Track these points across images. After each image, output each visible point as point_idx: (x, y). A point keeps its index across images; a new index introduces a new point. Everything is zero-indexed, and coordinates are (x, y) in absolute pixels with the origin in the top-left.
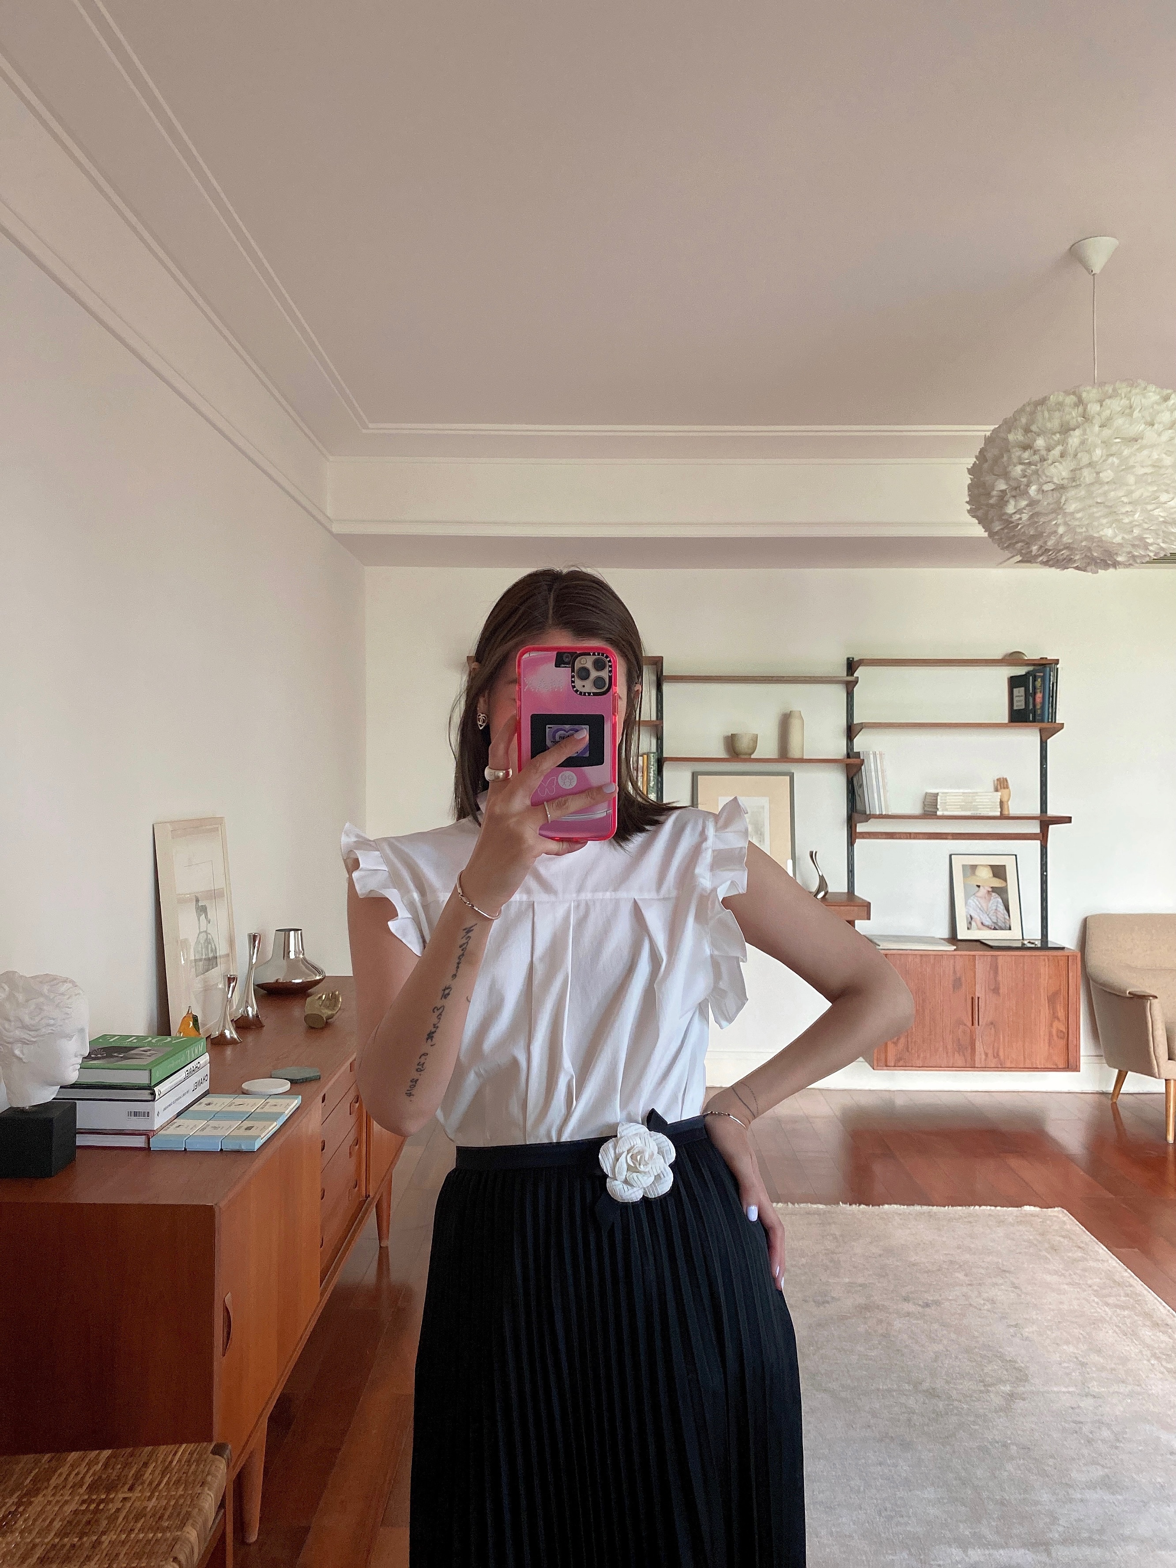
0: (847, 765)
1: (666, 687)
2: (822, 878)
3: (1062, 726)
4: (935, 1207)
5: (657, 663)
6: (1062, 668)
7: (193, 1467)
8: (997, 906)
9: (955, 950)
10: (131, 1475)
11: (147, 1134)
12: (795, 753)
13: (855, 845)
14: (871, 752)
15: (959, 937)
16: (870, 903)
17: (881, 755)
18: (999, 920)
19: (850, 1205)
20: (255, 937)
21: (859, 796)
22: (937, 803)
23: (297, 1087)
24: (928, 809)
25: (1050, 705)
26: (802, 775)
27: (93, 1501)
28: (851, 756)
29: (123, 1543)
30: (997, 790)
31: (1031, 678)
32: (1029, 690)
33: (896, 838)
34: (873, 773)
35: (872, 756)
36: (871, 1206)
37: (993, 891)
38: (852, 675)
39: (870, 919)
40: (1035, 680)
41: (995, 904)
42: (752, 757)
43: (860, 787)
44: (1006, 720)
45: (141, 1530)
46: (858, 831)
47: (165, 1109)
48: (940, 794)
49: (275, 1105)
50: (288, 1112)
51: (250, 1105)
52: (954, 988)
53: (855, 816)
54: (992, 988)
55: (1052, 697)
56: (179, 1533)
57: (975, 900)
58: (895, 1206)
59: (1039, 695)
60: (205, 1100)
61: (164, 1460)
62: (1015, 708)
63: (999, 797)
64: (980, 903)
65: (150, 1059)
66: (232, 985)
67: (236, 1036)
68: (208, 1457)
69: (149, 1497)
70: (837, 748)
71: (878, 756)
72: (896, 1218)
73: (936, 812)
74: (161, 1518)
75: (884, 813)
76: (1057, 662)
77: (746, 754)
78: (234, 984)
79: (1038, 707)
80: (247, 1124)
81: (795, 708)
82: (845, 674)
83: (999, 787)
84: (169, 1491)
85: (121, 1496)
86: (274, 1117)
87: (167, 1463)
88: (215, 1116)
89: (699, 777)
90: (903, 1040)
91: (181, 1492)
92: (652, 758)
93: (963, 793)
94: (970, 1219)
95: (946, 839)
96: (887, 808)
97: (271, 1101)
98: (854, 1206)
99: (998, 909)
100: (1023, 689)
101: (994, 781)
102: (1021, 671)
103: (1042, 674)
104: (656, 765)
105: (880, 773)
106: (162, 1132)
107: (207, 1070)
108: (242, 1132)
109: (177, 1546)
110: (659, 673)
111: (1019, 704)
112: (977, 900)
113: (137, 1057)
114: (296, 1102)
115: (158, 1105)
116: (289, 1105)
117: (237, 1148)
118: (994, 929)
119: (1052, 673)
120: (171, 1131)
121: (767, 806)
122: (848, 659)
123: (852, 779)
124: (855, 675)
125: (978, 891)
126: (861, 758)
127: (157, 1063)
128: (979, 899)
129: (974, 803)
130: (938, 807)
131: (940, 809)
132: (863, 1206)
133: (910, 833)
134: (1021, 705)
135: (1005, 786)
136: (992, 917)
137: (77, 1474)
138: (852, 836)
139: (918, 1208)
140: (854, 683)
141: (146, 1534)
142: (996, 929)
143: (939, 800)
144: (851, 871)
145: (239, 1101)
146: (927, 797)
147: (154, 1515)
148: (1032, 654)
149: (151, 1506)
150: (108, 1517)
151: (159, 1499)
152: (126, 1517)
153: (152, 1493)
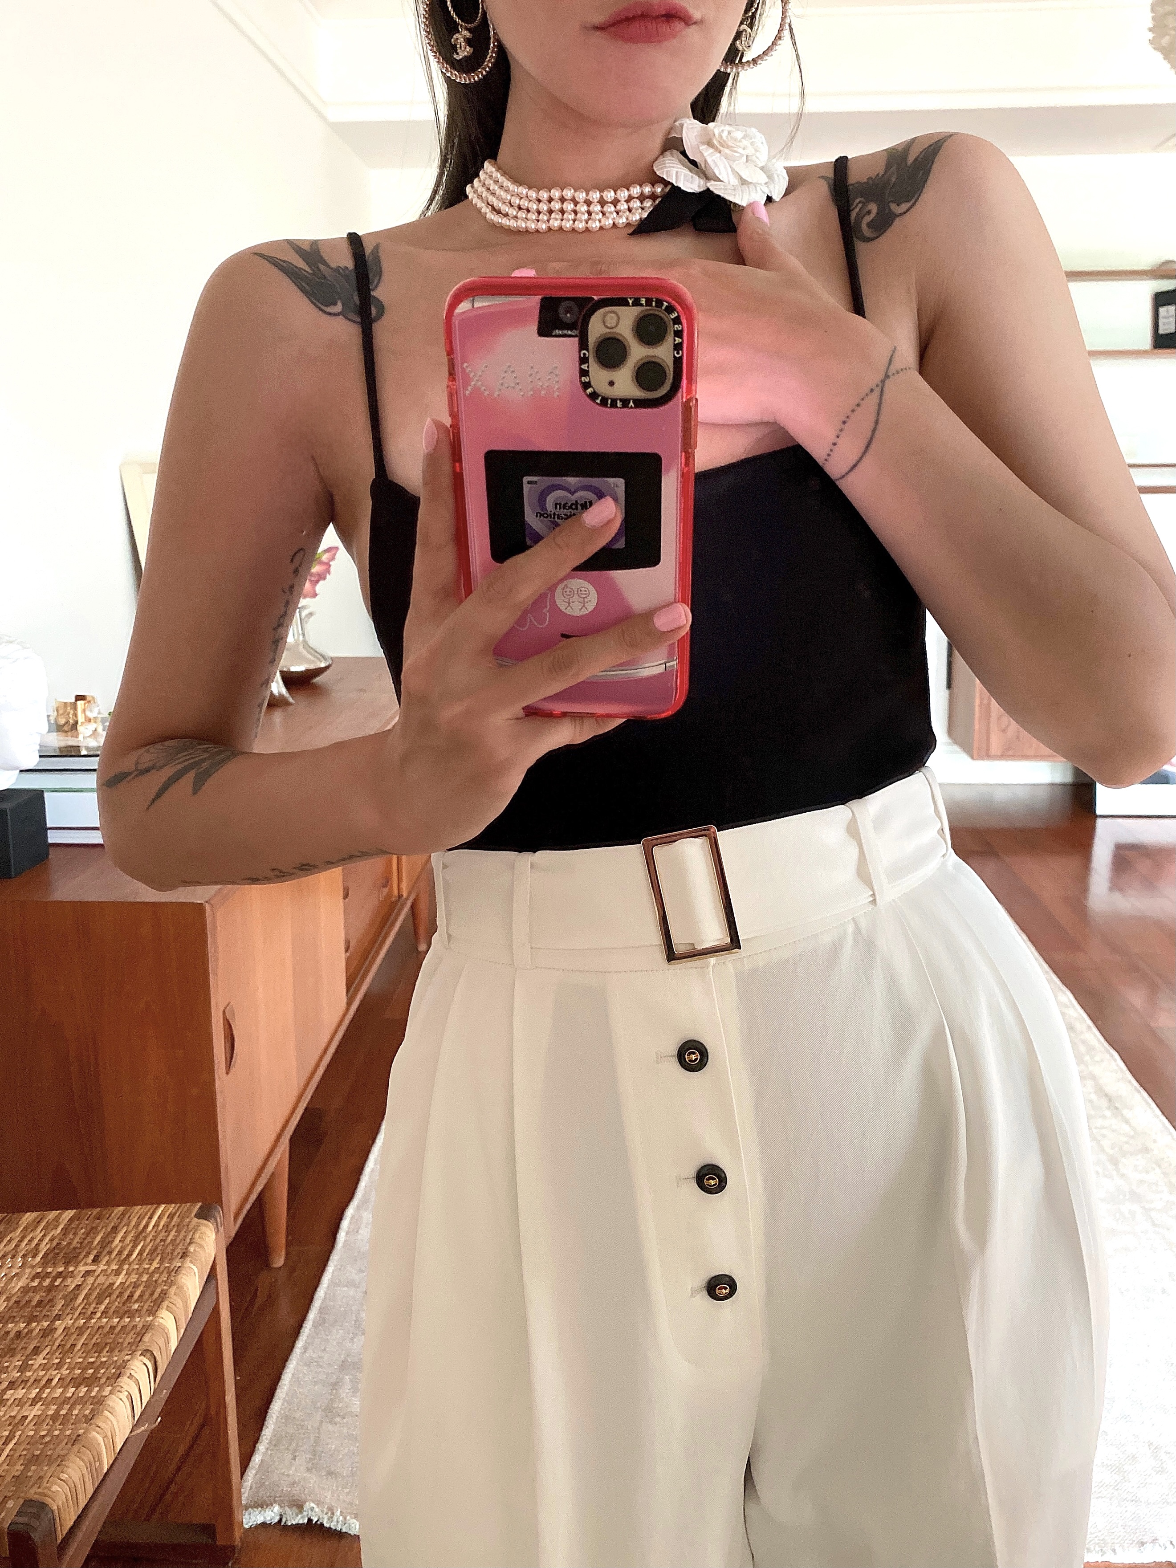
7: (173, 1233)
10: (96, 1242)
27: (48, 1275)
29: (81, 1331)
45: (104, 1314)
56: (151, 1318)
61: (138, 1224)
68: (190, 1222)
69: (117, 1270)
74: (131, 1296)
84: (141, 1262)
85: (82, 1269)
87: (141, 1228)
91: (155, 1265)
109: (146, 1338)
137: (31, 1240)
141: (111, 1318)
147: (121, 1294)
149: (118, 1283)
150: (64, 1297)
151: (128, 1274)
152: (87, 1296)
153: (121, 1264)
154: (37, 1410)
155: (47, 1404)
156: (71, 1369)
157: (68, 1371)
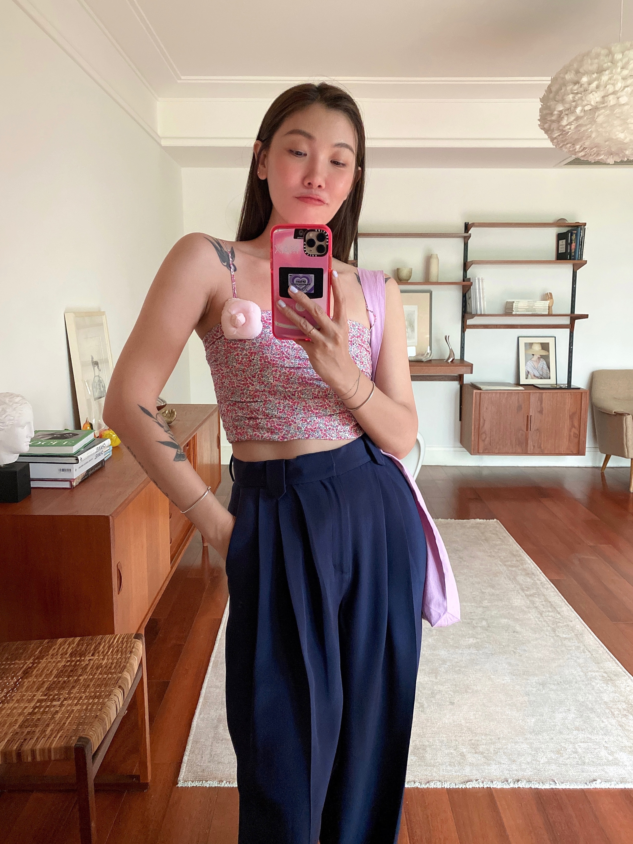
0: (463, 286)
1: (360, 240)
2: (451, 351)
3: (585, 262)
6: (588, 228)
7: (125, 644)
9: (519, 390)
10: (92, 649)
12: (433, 278)
13: (466, 333)
14: (477, 278)
15: (521, 383)
16: (473, 365)
18: (544, 374)
21: (469, 304)
22: (513, 307)
24: (507, 311)
25: (580, 250)
26: (437, 291)
27: (73, 661)
28: (465, 280)
29: (91, 680)
30: (546, 300)
31: (570, 234)
32: (568, 241)
33: (489, 328)
34: (477, 291)
35: (477, 281)
37: (541, 358)
38: (468, 232)
39: (472, 373)
40: (572, 235)
41: (542, 365)
42: (409, 281)
43: (470, 298)
44: (554, 259)
45: (100, 673)
46: (467, 324)
48: (515, 302)
52: (517, 411)
53: (467, 316)
54: (539, 410)
56: (120, 675)
59: (574, 244)
61: (109, 642)
62: (560, 252)
63: (548, 304)
68: (132, 640)
69: (103, 658)
70: (458, 276)
71: (480, 280)
73: (512, 313)
74: (110, 667)
75: (483, 313)
76: (585, 224)
77: (405, 280)
79: (573, 251)
81: (434, 252)
82: (464, 232)
83: (548, 298)
84: (113, 655)
85: (88, 658)
87: (111, 643)
90: (488, 439)
91: (119, 656)
93: (528, 301)
95: (516, 328)
96: (484, 310)
99: (544, 367)
100: (564, 241)
101: (546, 295)
102: (564, 230)
103: (576, 232)
105: (481, 291)
109: (120, 681)
111: (562, 249)
112: (532, 363)
118: (541, 378)
119: (582, 231)
121: (416, 311)
122: (466, 223)
123: (466, 294)
124: (469, 232)
125: (533, 357)
126: (471, 281)
129: (532, 307)
130: (513, 309)
131: (514, 311)
133: (497, 325)
135: (551, 298)
136: (540, 372)
137: (64, 648)
138: (464, 327)
140: (468, 237)
141: (103, 675)
143: (514, 306)
144: (463, 347)
146: (507, 304)
147: (106, 667)
148: (571, 220)
149: (104, 663)
150: (82, 668)
151: (108, 659)
152: (91, 668)
153: (104, 656)
154: (79, 707)
155: (82, 705)
156: (90, 692)
157: (88, 694)
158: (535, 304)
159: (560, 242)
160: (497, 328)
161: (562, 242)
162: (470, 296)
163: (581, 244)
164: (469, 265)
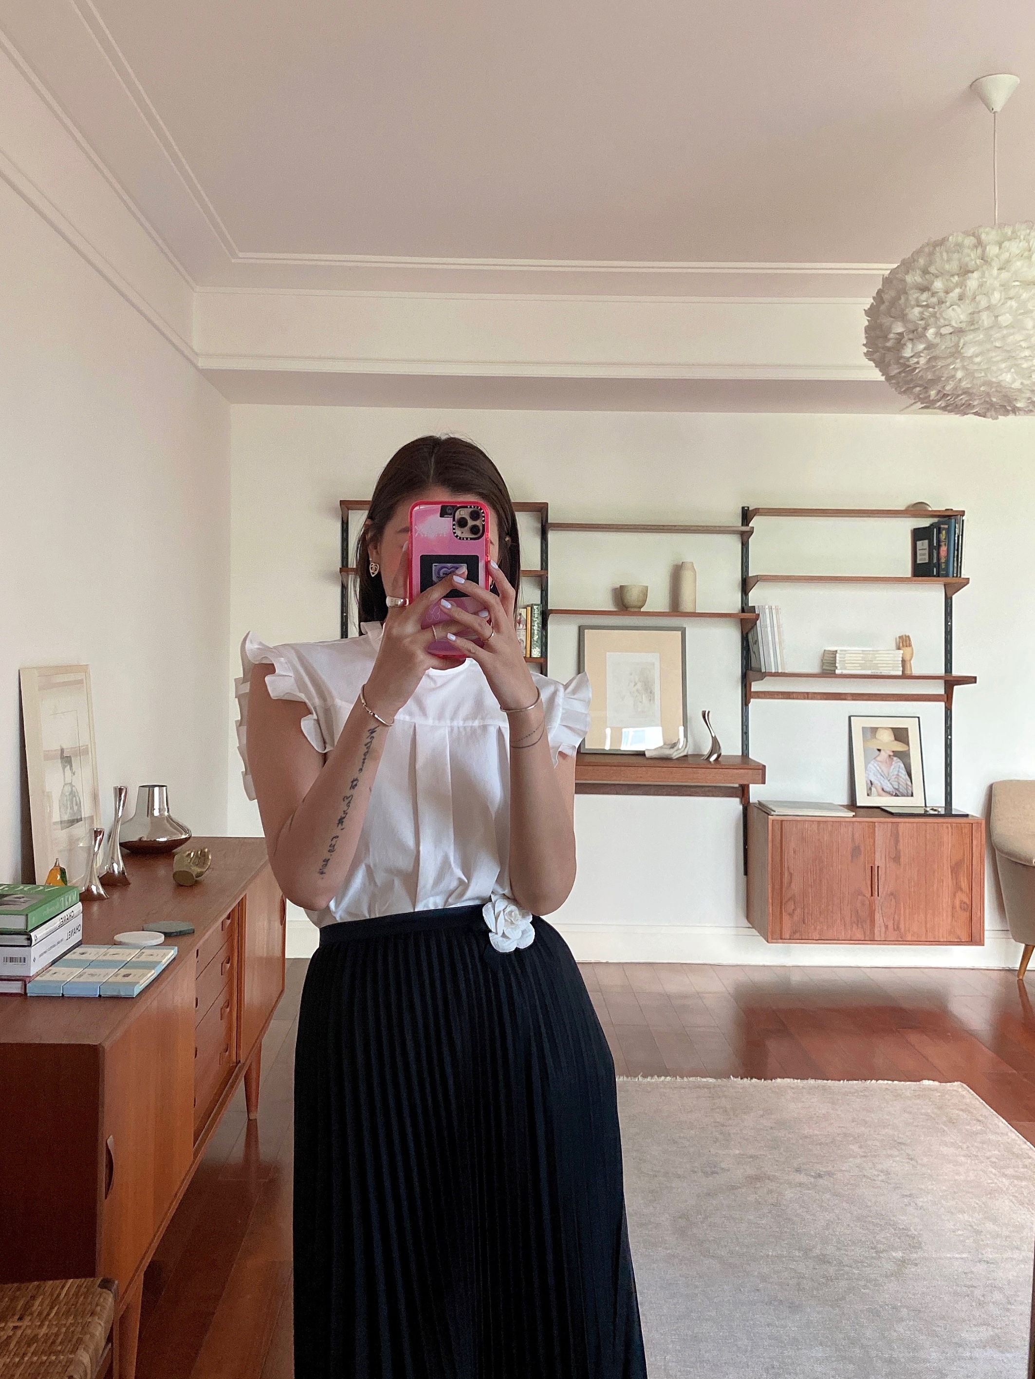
0: (742, 620)
1: (551, 536)
2: (715, 741)
3: (967, 581)
4: (830, 1081)
5: (540, 510)
6: (968, 520)
7: (82, 1298)
8: (899, 771)
9: (854, 816)
10: (19, 1307)
11: (24, 980)
12: (687, 606)
13: (749, 705)
14: (767, 607)
15: (858, 804)
16: (764, 766)
17: (777, 609)
18: (900, 786)
19: (741, 1079)
20: (121, 790)
21: (754, 653)
22: (836, 661)
23: (170, 941)
24: (827, 669)
25: (955, 559)
26: (695, 631)
28: (746, 611)
29: (17, 1366)
30: (899, 649)
31: (935, 530)
32: (933, 544)
33: (794, 699)
34: (769, 629)
35: (767, 611)
36: (763, 1080)
37: (894, 756)
38: (747, 525)
39: (765, 783)
40: (939, 532)
41: (897, 769)
42: (642, 610)
43: (755, 644)
44: (909, 575)
45: (35, 1353)
46: (752, 690)
47: (40, 956)
48: (838, 652)
49: (152, 955)
50: (165, 961)
51: (128, 955)
52: (852, 857)
53: (750, 673)
54: (893, 857)
55: (958, 550)
56: (72, 1357)
57: (876, 765)
58: (788, 1080)
59: (944, 549)
60: (78, 950)
61: (51, 1295)
62: (918, 562)
63: (901, 656)
64: (880, 768)
65: (25, 906)
66: (98, 838)
67: (102, 892)
68: (94, 1291)
69: (40, 1325)
70: (732, 602)
71: (774, 611)
72: (789, 1092)
73: (835, 671)
74: (54, 1342)
75: (780, 671)
76: (962, 513)
77: (635, 607)
78: (101, 836)
79: (943, 560)
80: (124, 971)
81: (688, 559)
82: (740, 524)
83: (901, 645)
84: (58, 1320)
85: (11, 1325)
86: (151, 965)
87: (54, 1298)
88: (91, 964)
89: (586, 631)
90: (799, 911)
91: (70, 1321)
92: (536, 610)
93: (863, 651)
94: (866, 1093)
95: (845, 699)
96: (783, 665)
97: (147, 952)
98: (745, 1080)
99: (900, 774)
100: (926, 542)
101: (896, 639)
102: (925, 523)
104: (540, 618)
105: (776, 629)
106: (38, 978)
107: (79, 920)
108: (119, 979)
109: (71, 1368)
110: (544, 520)
111: (923, 557)
112: (878, 765)
113: (10, 903)
114: (172, 953)
115: (35, 951)
116: (165, 955)
117: (115, 994)
118: (895, 796)
119: (957, 525)
120: (47, 977)
121: (657, 665)
122: (743, 508)
123: (747, 634)
124: (751, 525)
125: (879, 755)
126: (756, 613)
127: (33, 908)
128: (879, 763)
129: (874, 662)
130: (837, 665)
131: (838, 668)
132: (754, 1080)
133: (808, 693)
134: (925, 559)
135: (908, 644)
136: (893, 783)
138: (747, 695)
139: (812, 1082)
140: (749, 534)
141: (40, 1356)
142: (898, 796)
143: (838, 658)
144: (745, 733)
145: (113, 950)
146: (826, 655)
147: (46, 1341)
148: (937, 506)
149: (41, 1334)
151: (49, 1327)
152: (18, 1343)
153: (42, 1321)
158: (877, 655)
159: (919, 543)
160: (808, 699)
161: (923, 545)
162: (755, 639)
163: (958, 548)
164: (751, 582)
